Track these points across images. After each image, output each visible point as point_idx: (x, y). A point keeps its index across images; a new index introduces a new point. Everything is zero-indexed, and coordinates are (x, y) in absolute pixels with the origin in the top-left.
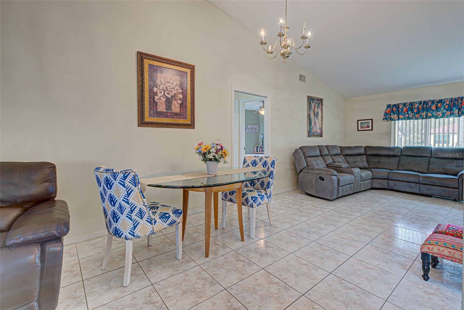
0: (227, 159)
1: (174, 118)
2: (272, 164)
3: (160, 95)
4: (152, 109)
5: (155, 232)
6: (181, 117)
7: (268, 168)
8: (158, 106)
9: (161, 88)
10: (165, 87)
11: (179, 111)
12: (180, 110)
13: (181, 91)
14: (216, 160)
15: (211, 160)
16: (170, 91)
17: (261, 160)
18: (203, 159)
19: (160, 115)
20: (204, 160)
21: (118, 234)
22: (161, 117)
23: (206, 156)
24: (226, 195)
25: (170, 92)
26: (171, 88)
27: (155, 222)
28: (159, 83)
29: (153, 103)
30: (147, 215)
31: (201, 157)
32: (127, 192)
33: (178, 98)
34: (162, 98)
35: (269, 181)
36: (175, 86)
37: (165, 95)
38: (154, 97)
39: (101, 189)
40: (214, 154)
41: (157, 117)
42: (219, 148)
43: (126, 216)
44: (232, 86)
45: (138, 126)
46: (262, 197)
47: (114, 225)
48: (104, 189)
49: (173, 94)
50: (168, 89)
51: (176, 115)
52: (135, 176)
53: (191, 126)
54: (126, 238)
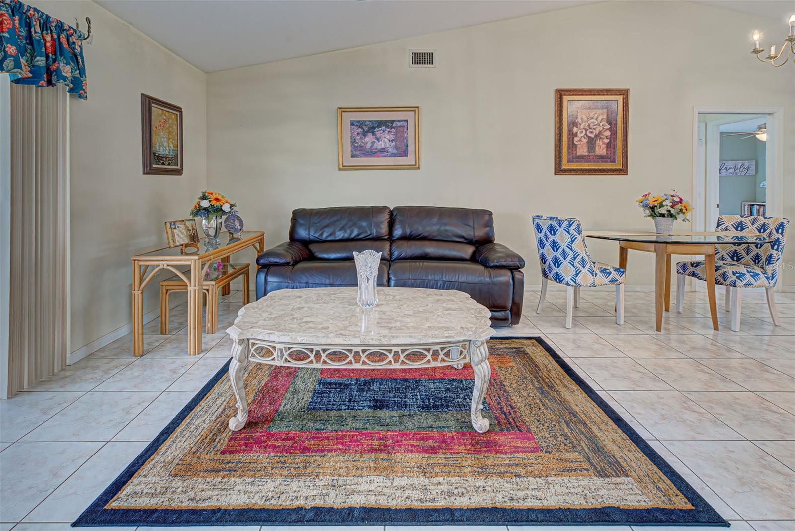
0: (688, 215)
1: (598, 162)
2: (779, 228)
3: (580, 135)
5: (596, 285)
6: (609, 161)
7: (770, 233)
8: (578, 149)
9: (582, 127)
10: (587, 124)
11: (605, 153)
12: (606, 152)
13: (609, 126)
14: (671, 215)
15: (663, 215)
16: (594, 129)
17: (753, 222)
18: (650, 214)
19: (581, 160)
20: (651, 215)
21: (559, 279)
22: (580, 162)
23: (656, 210)
24: (684, 267)
25: (594, 130)
26: (595, 125)
27: (596, 274)
28: (580, 121)
29: (572, 146)
30: (588, 265)
31: (648, 211)
32: (572, 239)
33: (603, 137)
34: (583, 139)
35: (771, 254)
36: (601, 122)
37: (587, 135)
38: (573, 138)
39: (542, 236)
40: (669, 208)
41: (577, 162)
42: (678, 200)
43: (569, 262)
44: (693, 107)
45: (555, 174)
46: (755, 275)
47: (555, 270)
48: (546, 235)
49: (597, 132)
50: (591, 126)
51: (601, 158)
52: (579, 225)
53: (623, 171)
54: (568, 284)
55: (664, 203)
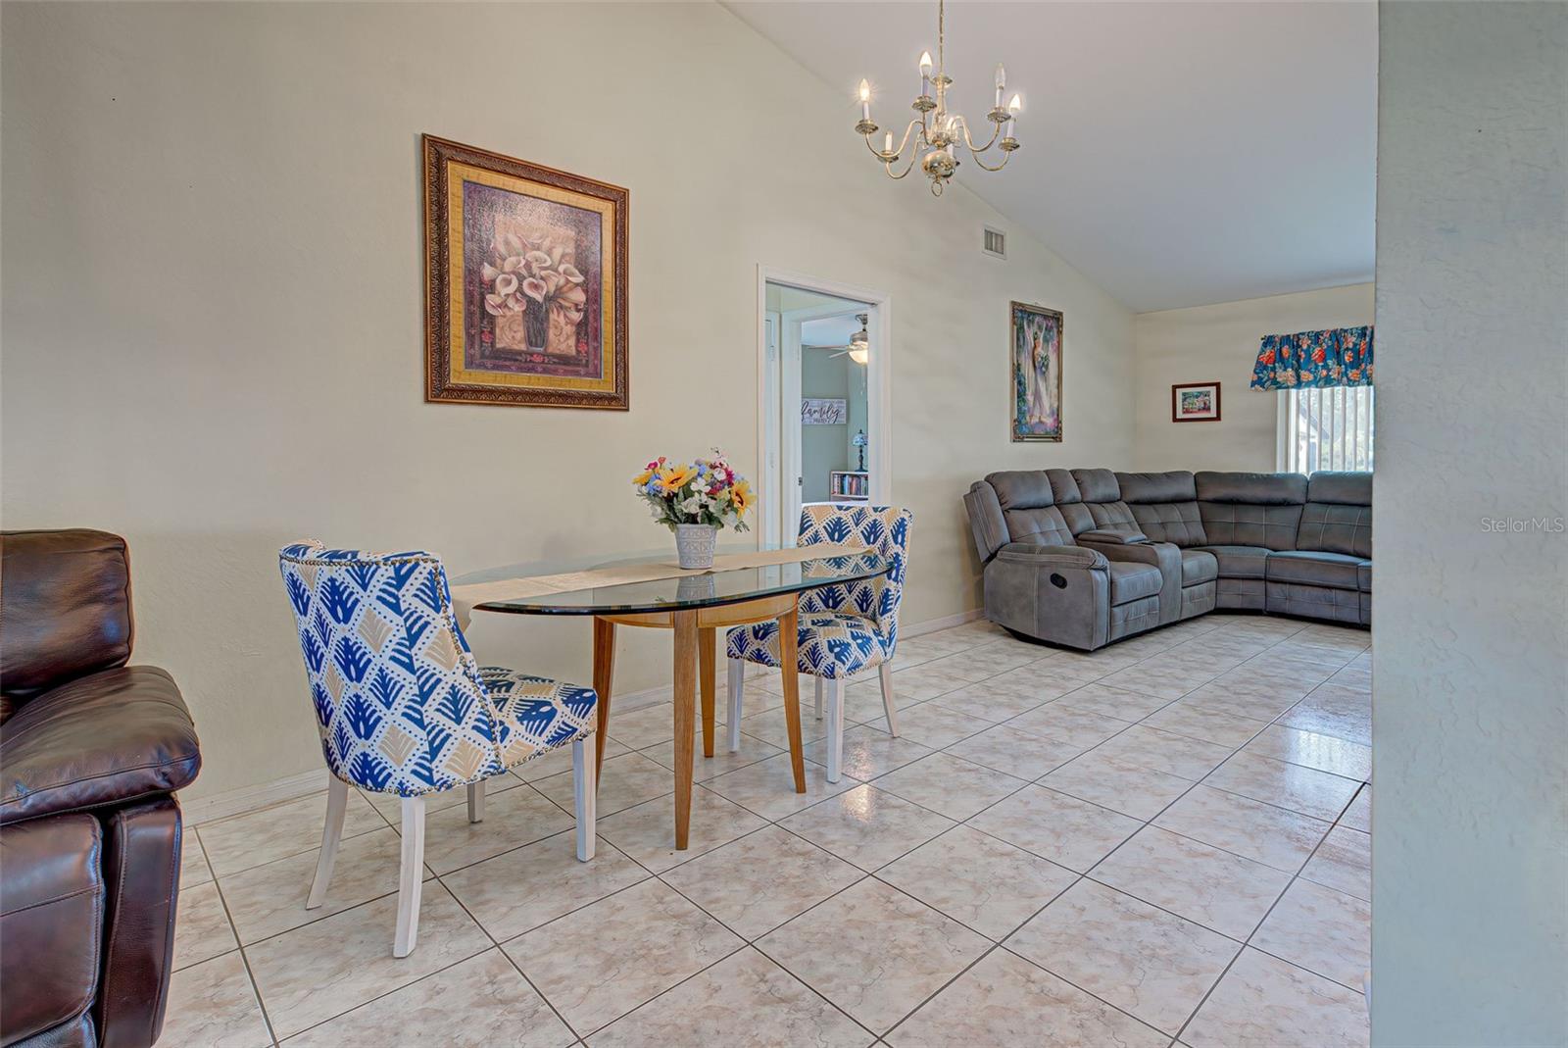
0: (747, 514)
1: (555, 372)
2: (898, 532)
3: (503, 291)
4: (477, 342)
5: (503, 766)
6: (582, 371)
7: (885, 544)
8: (497, 331)
9: (508, 267)
10: (523, 262)
11: (574, 348)
12: (577, 346)
13: (580, 279)
14: (710, 518)
15: (692, 519)
16: (542, 278)
17: (859, 518)
18: (664, 516)
19: (507, 363)
20: (667, 520)
21: (374, 779)
22: (508, 368)
23: (677, 507)
24: (741, 640)
25: (542, 283)
26: (545, 269)
27: (505, 732)
28: (502, 249)
29: (481, 321)
30: (476, 707)
31: (659, 509)
33: (568, 305)
34: (511, 303)
35: (888, 590)
36: (560, 263)
37: (523, 294)
38: (483, 299)
39: (308, 622)
40: (705, 499)
41: (496, 367)
42: (722, 476)
43: (404, 714)
44: (757, 265)
45: (427, 401)
46: (865, 644)
47: (358, 746)
48: (321, 623)
50: (535, 270)
51: (564, 362)
52: (434, 576)
53: (618, 401)
54: (403, 791)
55: (694, 487)
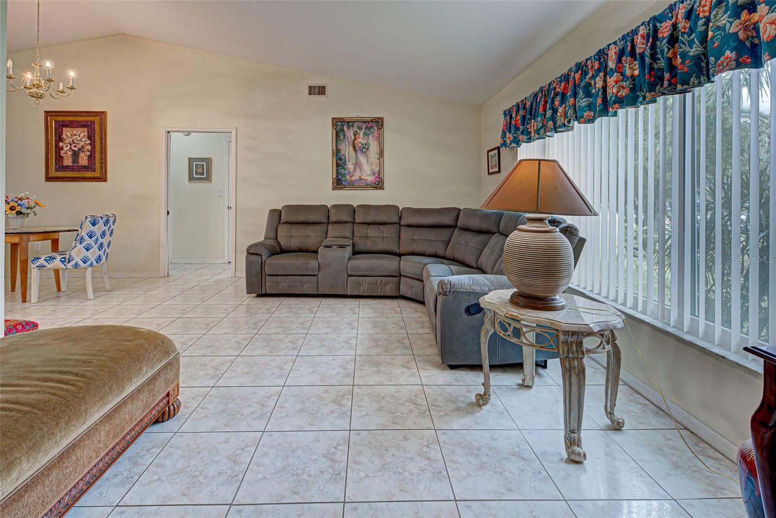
1: (81, 171)
3: (66, 149)
4: (58, 164)
6: (90, 170)
8: (64, 160)
9: (67, 142)
10: (71, 140)
12: (88, 162)
13: (89, 142)
16: (77, 144)
19: (67, 169)
22: (66, 171)
26: (78, 141)
28: (65, 137)
29: (59, 158)
33: (85, 150)
34: (68, 152)
36: (83, 138)
37: (71, 149)
38: (60, 152)
41: (63, 171)
45: (46, 181)
49: (79, 146)
50: (75, 141)
51: (85, 168)
53: (104, 178)
